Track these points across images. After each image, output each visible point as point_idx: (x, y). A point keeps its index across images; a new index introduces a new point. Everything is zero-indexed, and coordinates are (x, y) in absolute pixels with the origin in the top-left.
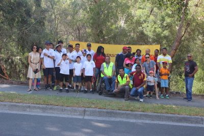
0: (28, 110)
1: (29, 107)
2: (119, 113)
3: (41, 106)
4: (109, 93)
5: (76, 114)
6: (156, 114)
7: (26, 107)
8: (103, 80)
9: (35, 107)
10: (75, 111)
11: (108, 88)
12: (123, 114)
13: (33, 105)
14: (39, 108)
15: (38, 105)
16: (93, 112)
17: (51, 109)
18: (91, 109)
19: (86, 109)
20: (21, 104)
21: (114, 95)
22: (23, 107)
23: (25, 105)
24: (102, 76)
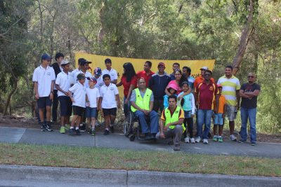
0: (28, 176)
1: (30, 171)
2: (184, 178)
3: (51, 169)
4: (148, 138)
5: (112, 181)
6: (242, 177)
7: (24, 171)
8: (136, 117)
9: (40, 172)
10: (111, 176)
11: (145, 130)
12: (190, 179)
13: (37, 168)
14: (48, 173)
15: (46, 168)
16: (142, 177)
17: (69, 174)
18: (136, 172)
19: (130, 172)
20: (15, 167)
21: (154, 141)
22: (20, 171)
23: (22, 168)
24: (133, 110)
